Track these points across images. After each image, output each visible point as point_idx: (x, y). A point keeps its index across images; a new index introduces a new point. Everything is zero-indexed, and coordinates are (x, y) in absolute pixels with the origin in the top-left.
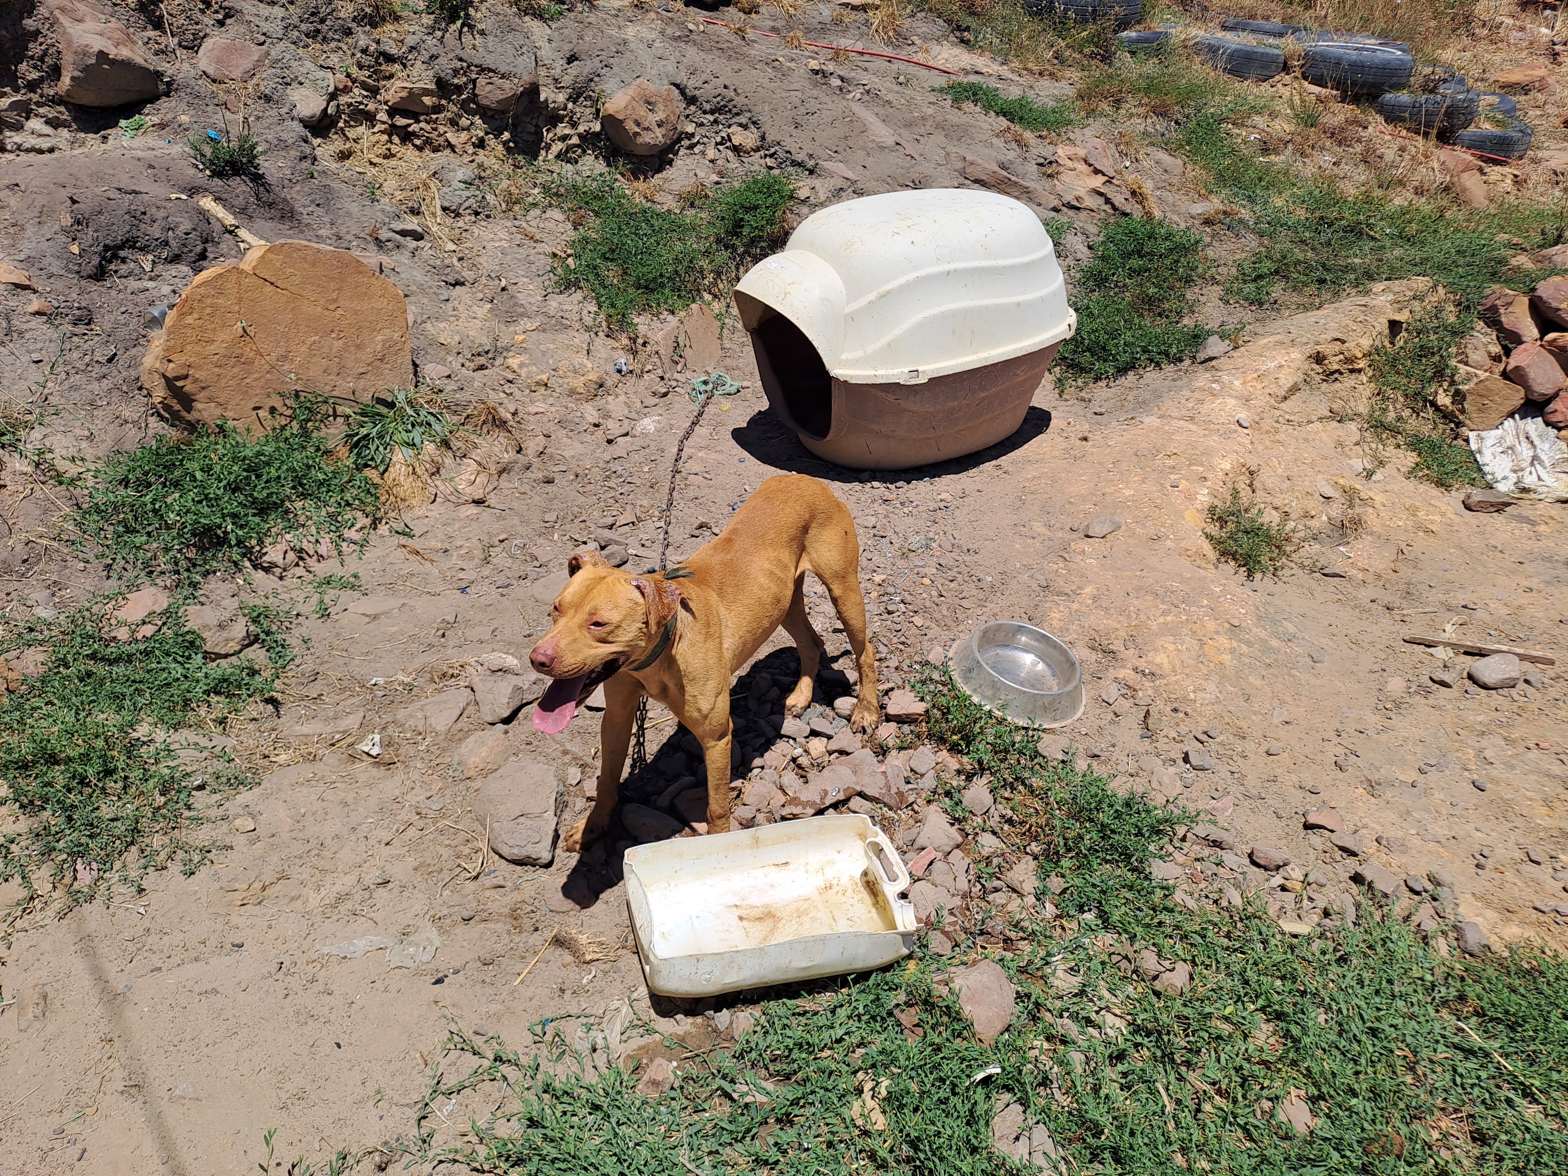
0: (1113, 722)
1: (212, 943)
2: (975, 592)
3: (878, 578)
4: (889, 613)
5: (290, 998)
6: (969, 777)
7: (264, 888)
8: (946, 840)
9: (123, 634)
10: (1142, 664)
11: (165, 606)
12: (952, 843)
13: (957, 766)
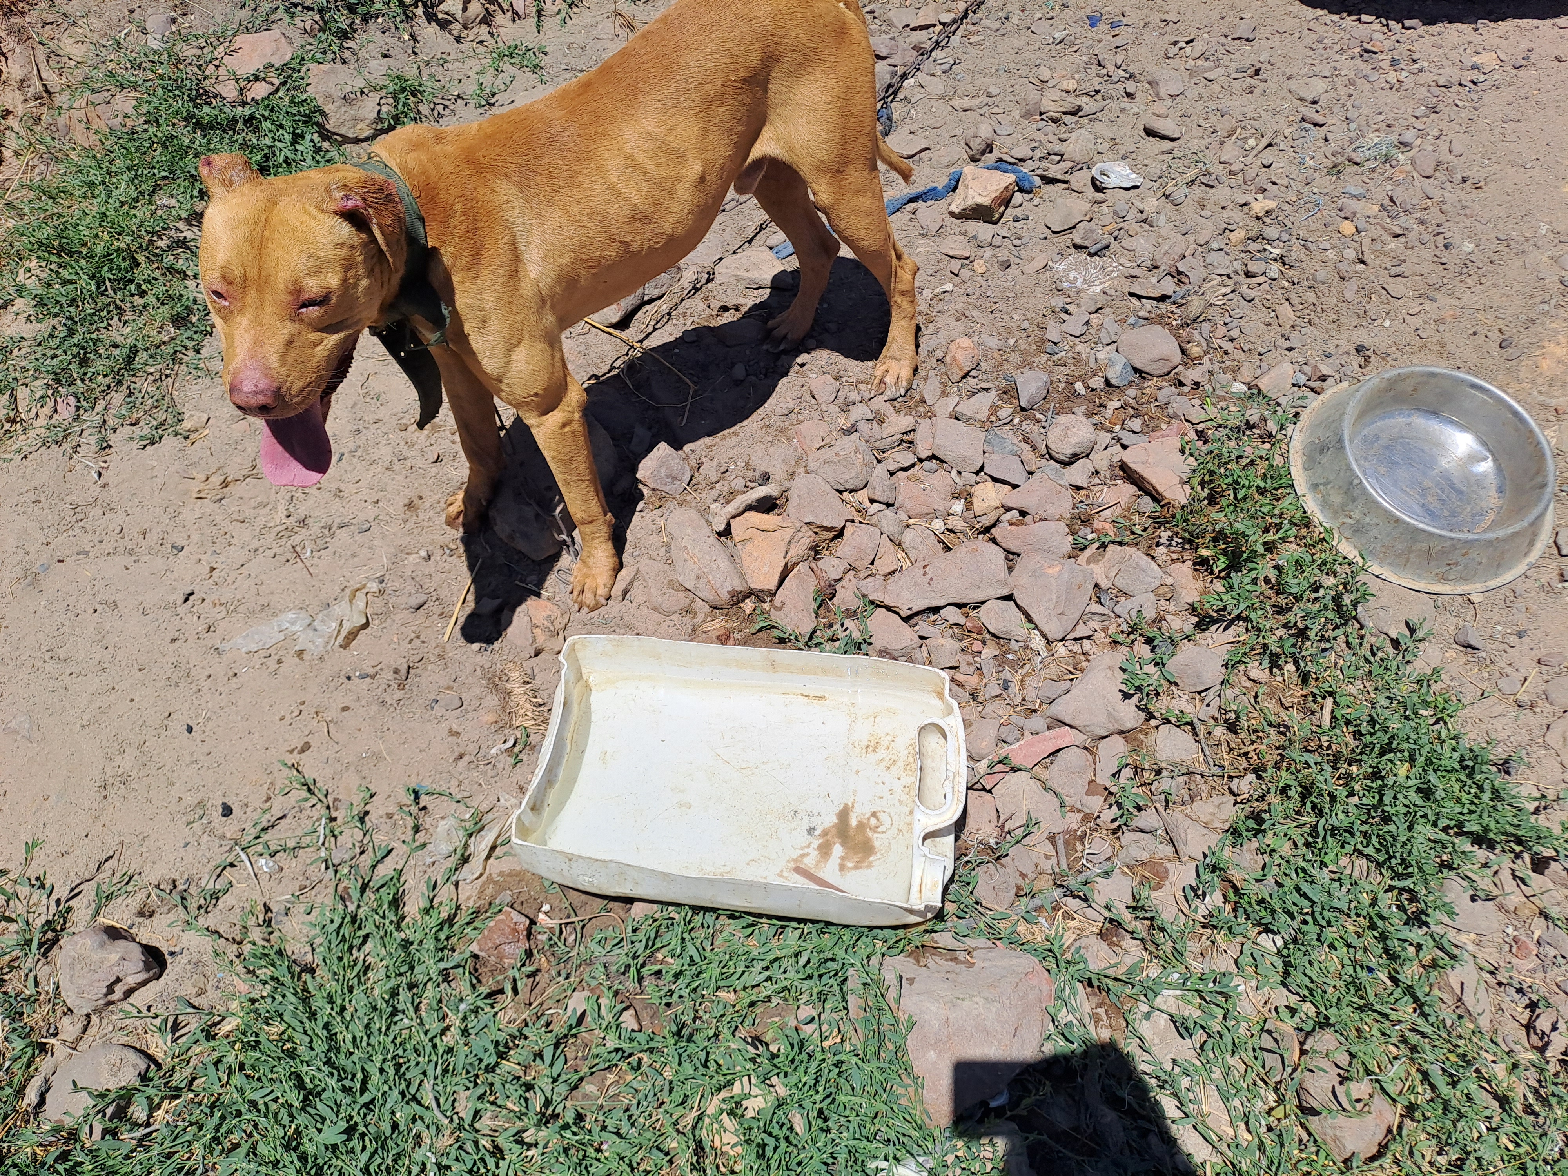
3: (1260, 205)
4: (1249, 275)
6: (1204, 623)
7: (225, 484)
8: (1102, 719)
9: (229, 91)
13: (1194, 598)
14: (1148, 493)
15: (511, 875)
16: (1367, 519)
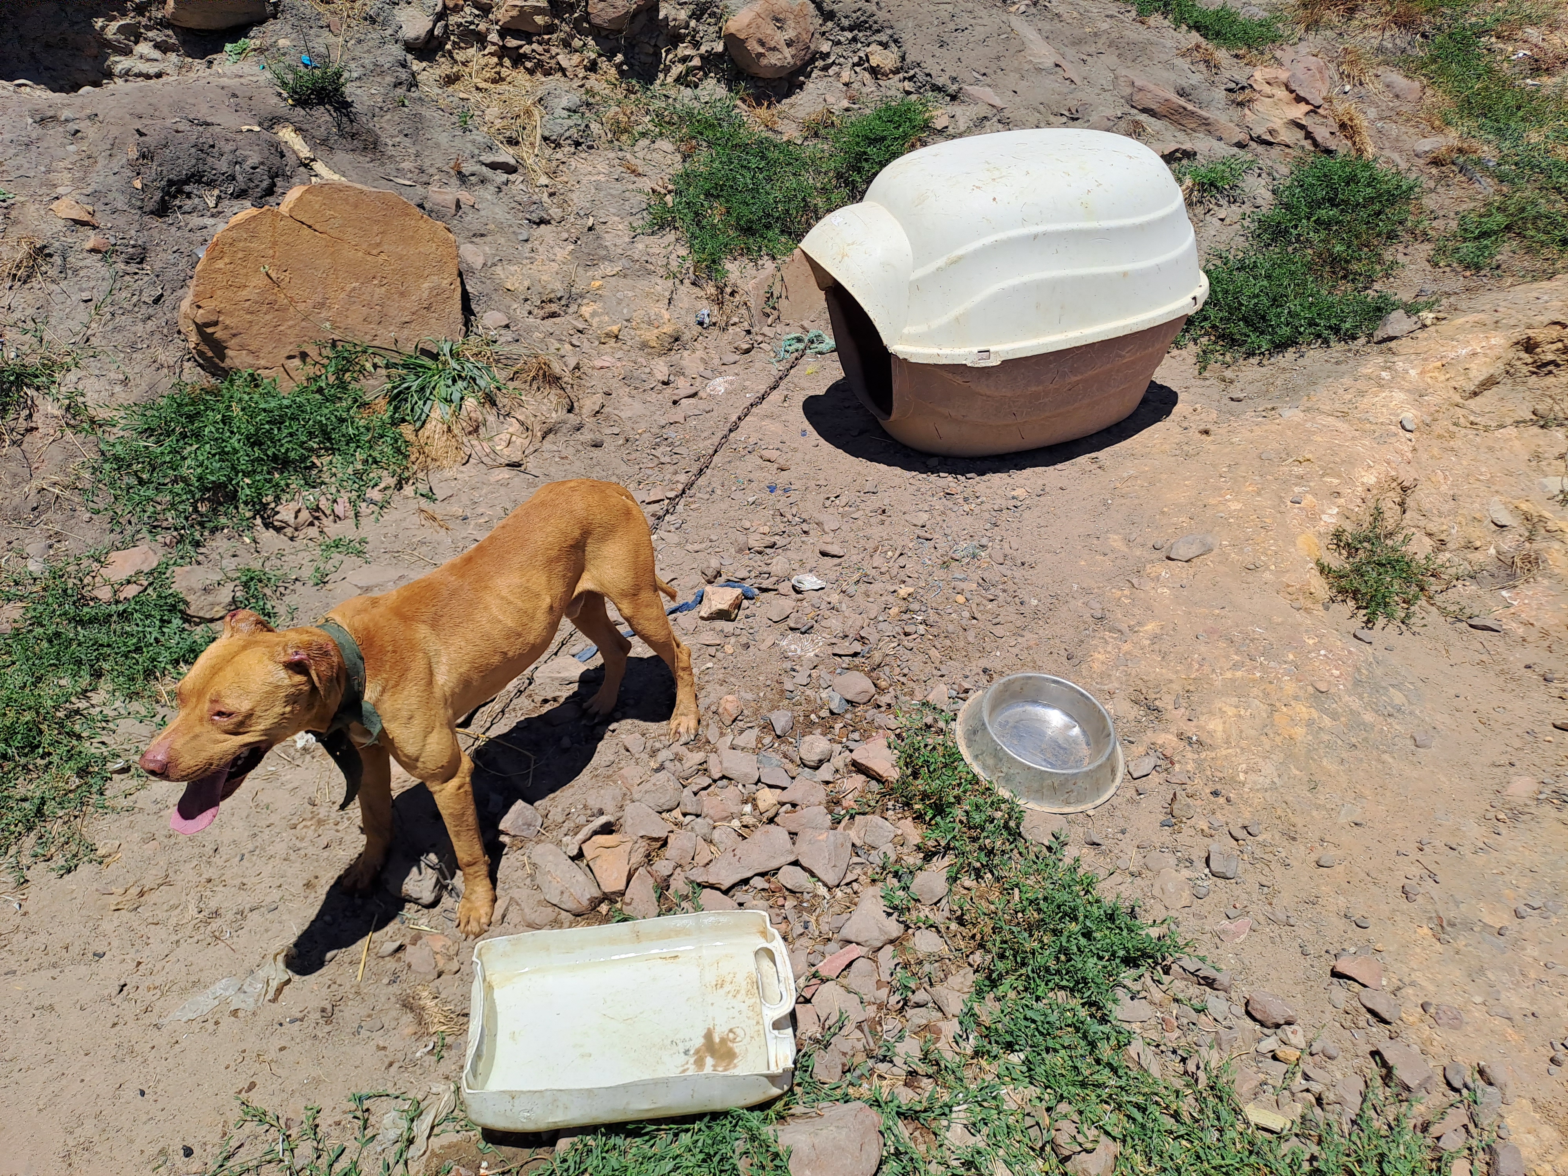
0: (1131, 801)
1: (75, 950)
2: (1013, 617)
3: (904, 591)
4: (906, 634)
5: (118, 1028)
6: (928, 857)
7: (141, 894)
8: (876, 934)
9: (105, 594)
10: (1191, 730)
11: (154, 565)
12: (884, 938)
13: (918, 840)
14: (873, 778)
15: (449, 1147)
16: (1012, 771)
